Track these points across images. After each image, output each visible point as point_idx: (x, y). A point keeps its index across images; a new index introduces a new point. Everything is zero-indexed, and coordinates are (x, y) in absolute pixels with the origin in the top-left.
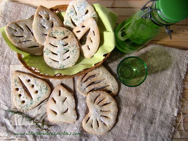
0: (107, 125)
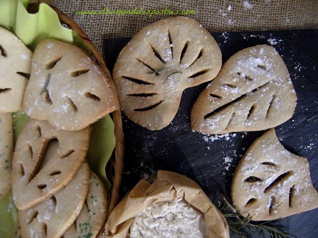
0: (167, 34)
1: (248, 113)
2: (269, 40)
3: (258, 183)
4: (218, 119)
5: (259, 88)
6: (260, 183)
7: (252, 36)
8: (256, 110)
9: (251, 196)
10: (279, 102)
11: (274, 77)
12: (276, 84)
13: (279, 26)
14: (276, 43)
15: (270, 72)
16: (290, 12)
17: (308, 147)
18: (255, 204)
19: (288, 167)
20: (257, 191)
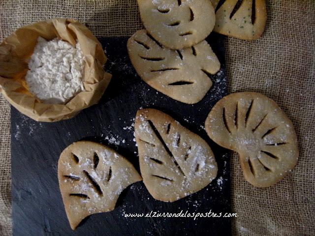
0: (285, 141)
1: (155, 159)
2: (221, 178)
3: (93, 165)
4: (149, 132)
5: (179, 167)
6: (92, 167)
7: (225, 162)
8: (158, 165)
9: (81, 158)
10: (168, 185)
11: (189, 179)
12: (184, 181)
13: (234, 188)
14: (219, 184)
15: (193, 175)
16: (247, 199)
17: (124, 212)
18: (74, 162)
19: (107, 192)
20: (86, 164)
